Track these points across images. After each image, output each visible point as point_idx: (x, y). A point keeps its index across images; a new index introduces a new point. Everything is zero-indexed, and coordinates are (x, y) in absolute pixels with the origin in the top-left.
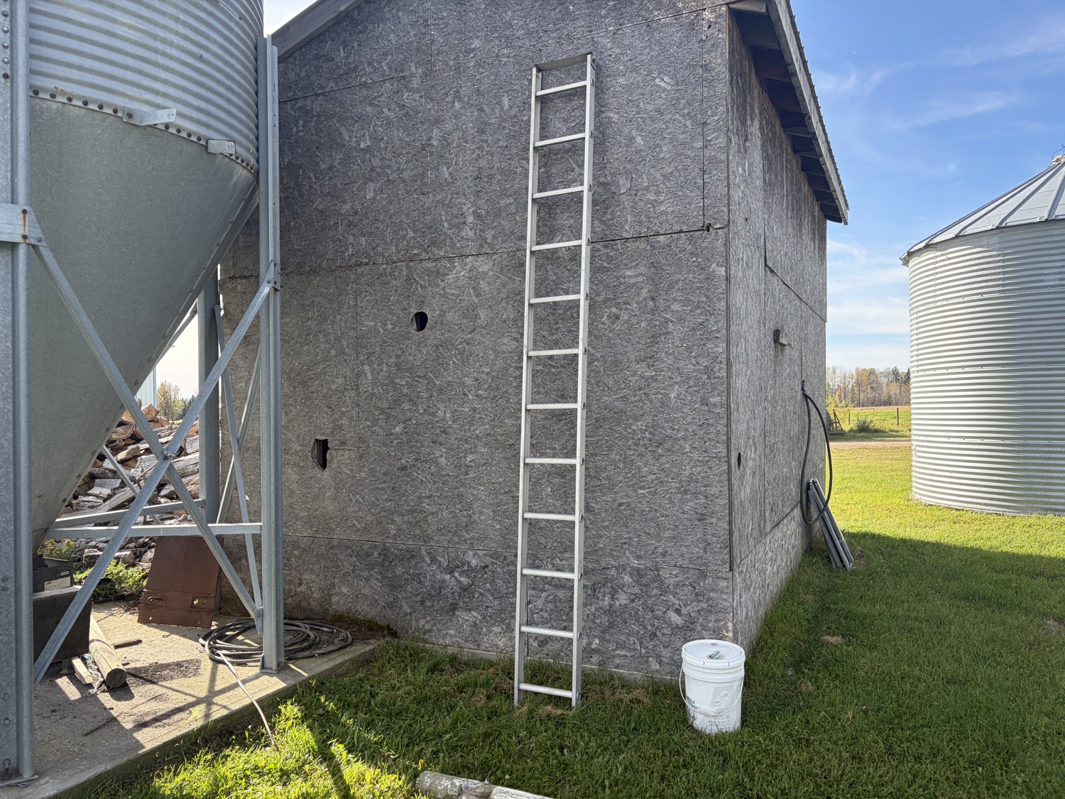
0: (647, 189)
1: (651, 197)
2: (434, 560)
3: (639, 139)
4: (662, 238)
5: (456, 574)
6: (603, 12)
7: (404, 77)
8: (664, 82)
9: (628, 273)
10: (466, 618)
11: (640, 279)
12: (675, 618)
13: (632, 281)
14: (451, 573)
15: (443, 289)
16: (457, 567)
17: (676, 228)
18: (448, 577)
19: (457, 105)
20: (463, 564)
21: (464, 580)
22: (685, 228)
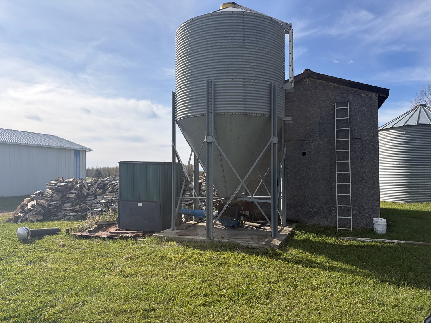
0: (361, 129)
1: (362, 131)
2: (308, 206)
3: (359, 119)
4: (364, 139)
5: (314, 209)
6: (350, 93)
7: (301, 101)
8: (364, 108)
9: (356, 145)
10: (317, 218)
11: (359, 147)
12: (367, 215)
13: (357, 147)
14: (313, 208)
15: (311, 147)
16: (314, 207)
17: (367, 137)
18: (312, 209)
19: (315, 108)
20: (316, 207)
21: (316, 210)
22: (369, 137)
